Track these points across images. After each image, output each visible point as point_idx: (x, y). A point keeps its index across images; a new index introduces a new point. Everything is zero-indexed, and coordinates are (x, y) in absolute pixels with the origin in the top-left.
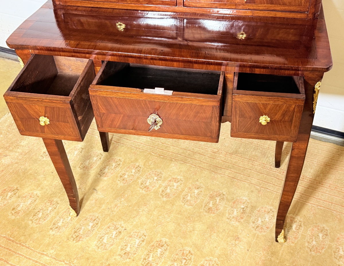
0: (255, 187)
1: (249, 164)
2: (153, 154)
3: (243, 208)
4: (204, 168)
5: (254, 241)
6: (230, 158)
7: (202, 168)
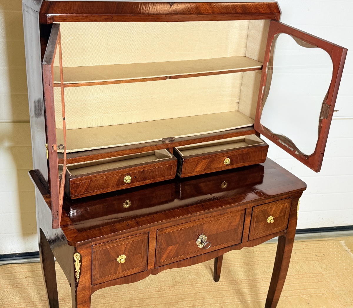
1: (195, 288)
6: (176, 290)
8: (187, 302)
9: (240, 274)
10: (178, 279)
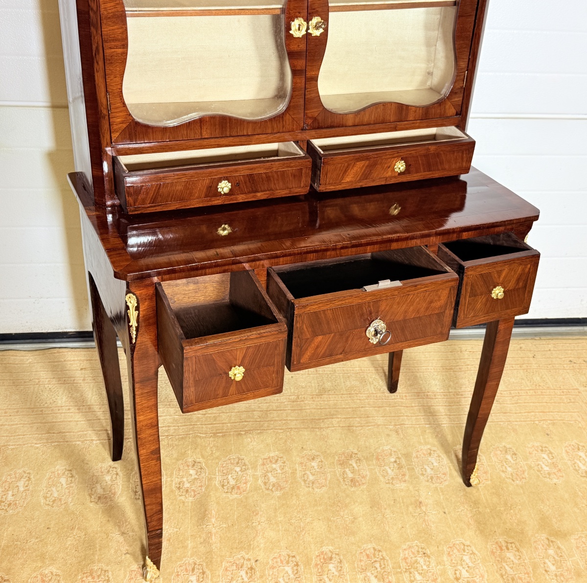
0: (387, 428)
1: (355, 401)
2: (201, 435)
3: (395, 462)
4: (298, 428)
5: (442, 497)
6: (323, 401)
7: (295, 429)
8: (340, 419)
9: (434, 384)
10: (328, 385)
